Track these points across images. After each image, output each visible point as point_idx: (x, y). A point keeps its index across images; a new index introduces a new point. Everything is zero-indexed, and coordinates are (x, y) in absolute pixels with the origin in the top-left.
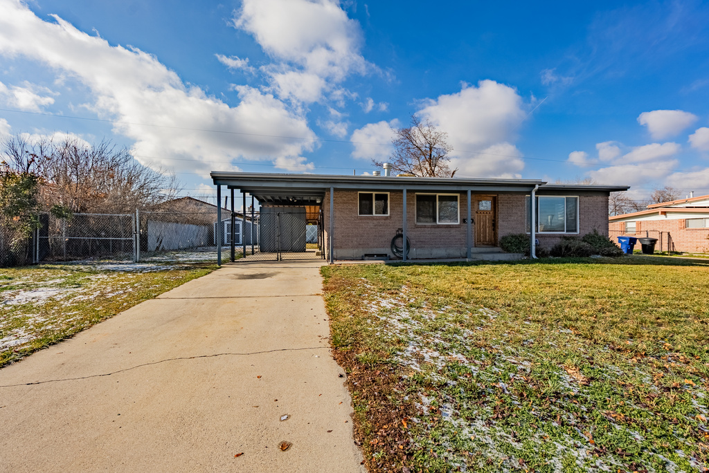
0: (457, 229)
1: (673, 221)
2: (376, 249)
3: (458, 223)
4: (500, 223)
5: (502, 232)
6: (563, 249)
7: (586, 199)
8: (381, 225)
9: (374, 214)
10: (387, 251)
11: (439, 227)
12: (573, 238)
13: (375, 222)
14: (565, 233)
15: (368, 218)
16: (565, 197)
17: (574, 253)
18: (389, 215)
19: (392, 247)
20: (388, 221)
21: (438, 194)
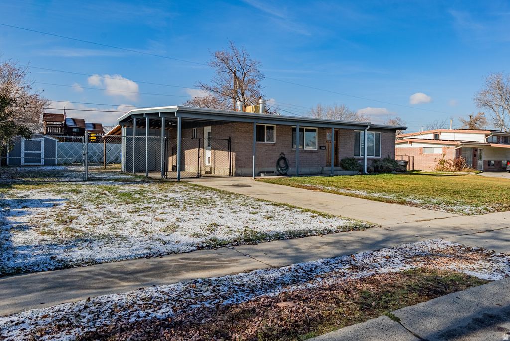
0: (317, 153)
1: (416, 148)
2: (267, 168)
3: (317, 149)
4: (340, 149)
5: (341, 156)
6: (379, 168)
7: (384, 134)
8: (270, 150)
9: (266, 142)
10: (274, 169)
11: (306, 151)
12: (378, 160)
13: (266, 147)
14: (373, 157)
15: (263, 144)
16: (374, 132)
17: (385, 170)
18: (275, 142)
19: (277, 166)
20: (274, 147)
21: (305, 128)
